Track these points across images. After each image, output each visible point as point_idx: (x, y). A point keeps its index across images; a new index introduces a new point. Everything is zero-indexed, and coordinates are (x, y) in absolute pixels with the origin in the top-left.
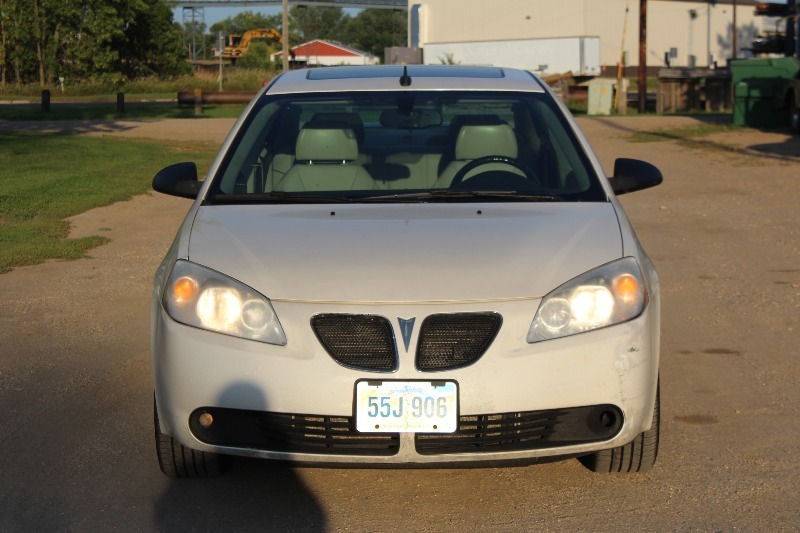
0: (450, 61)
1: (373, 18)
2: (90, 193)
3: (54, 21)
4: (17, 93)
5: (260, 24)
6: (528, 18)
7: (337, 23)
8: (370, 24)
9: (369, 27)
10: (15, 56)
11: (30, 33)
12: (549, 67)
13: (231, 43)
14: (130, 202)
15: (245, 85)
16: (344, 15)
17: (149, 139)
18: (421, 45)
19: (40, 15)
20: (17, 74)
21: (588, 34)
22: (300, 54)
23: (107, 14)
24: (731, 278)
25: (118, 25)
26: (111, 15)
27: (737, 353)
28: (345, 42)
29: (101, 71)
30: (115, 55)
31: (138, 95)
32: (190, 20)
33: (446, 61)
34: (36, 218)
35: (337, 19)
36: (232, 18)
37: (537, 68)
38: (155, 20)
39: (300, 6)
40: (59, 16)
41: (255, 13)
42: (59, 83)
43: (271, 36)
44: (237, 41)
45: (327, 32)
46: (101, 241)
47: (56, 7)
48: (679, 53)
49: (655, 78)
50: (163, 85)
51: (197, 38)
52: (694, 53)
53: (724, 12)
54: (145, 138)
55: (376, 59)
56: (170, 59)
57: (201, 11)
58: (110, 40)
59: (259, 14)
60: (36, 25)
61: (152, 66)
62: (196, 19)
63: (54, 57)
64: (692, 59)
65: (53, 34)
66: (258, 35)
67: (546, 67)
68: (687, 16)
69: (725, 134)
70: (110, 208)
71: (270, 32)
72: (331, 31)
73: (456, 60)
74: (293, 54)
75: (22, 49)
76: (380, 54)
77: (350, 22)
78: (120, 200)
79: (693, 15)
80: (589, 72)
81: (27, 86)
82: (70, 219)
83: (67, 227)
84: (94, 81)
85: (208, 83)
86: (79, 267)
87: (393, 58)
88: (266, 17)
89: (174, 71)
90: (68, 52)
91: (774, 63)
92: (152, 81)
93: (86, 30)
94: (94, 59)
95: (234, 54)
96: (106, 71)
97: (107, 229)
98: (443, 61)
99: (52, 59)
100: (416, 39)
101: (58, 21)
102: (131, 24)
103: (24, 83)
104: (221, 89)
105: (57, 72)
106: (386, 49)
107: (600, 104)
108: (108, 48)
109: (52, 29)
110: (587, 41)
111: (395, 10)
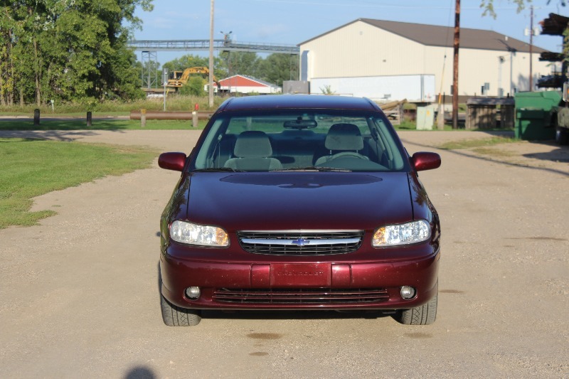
0: (328, 91)
1: (278, 60)
2: (53, 181)
3: (48, 60)
4: (21, 110)
5: (199, 63)
6: (385, 61)
7: (253, 63)
8: (275, 64)
9: (275, 66)
10: (20, 85)
11: (31, 68)
12: (392, 96)
13: (175, 77)
14: (79, 187)
15: (182, 107)
16: (258, 58)
17: (104, 144)
18: (308, 80)
19: (38, 56)
20: (22, 98)
21: (426, 73)
22: (224, 85)
23: (85, 56)
24: (476, 243)
25: (93, 64)
26: (88, 57)
27: (461, 292)
28: (257, 77)
29: (79, 96)
30: (91, 84)
31: (105, 113)
32: (147, 60)
33: (325, 91)
34: (10, 198)
35: (253, 60)
36: (178, 59)
37: (383, 97)
38: (120, 60)
39: (224, 51)
40: (51, 57)
41: (194, 56)
42: (51, 104)
43: (203, 72)
44: (179, 75)
45: (245, 70)
46: (50, 214)
47: (50, 51)
48: (491, 86)
49: (465, 104)
50: (124, 106)
51: (152, 73)
52: (502, 87)
53: (524, 58)
54: (101, 143)
55: (279, 89)
56: (129, 88)
57: (154, 54)
58: (87, 74)
59: (198, 56)
60: (36, 63)
61: (117, 92)
62: (152, 59)
63: (48, 86)
64: (501, 91)
65: (47, 70)
66: (195, 72)
67: (390, 95)
68: (498, 60)
69: (509, 144)
70: (63, 191)
71: (203, 69)
72: (248, 68)
73: (332, 90)
74: (219, 85)
75: (25, 80)
76: (281, 85)
77: (261, 62)
78: (71, 186)
79: (502, 60)
80: (426, 100)
81: (28, 106)
82: (34, 199)
83: (31, 203)
84: (75, 103)
85: (156, 105)
86: (31, 231)
87: (289, 88)
88: (202, 58)
89: (132, 97)
90: (57, 83)
91: (544, 95)
92: (117, 103)
93: (71, 67)
94: (76, 87)
95: (177, 84)
96: (83, 95)
97: (57, 206)
98: (323, 91)
99: (47, 88)
100: (305, 75)
101: (51, 60)
102: (102, 63)
103: (26, 104)
104: (165, 110)
105: (50, 96)
106: (284, 82)
107: (425, 122)
108: (85, 80)
109: (47, 66)
110: (425, 77)
111: (292, 55)
